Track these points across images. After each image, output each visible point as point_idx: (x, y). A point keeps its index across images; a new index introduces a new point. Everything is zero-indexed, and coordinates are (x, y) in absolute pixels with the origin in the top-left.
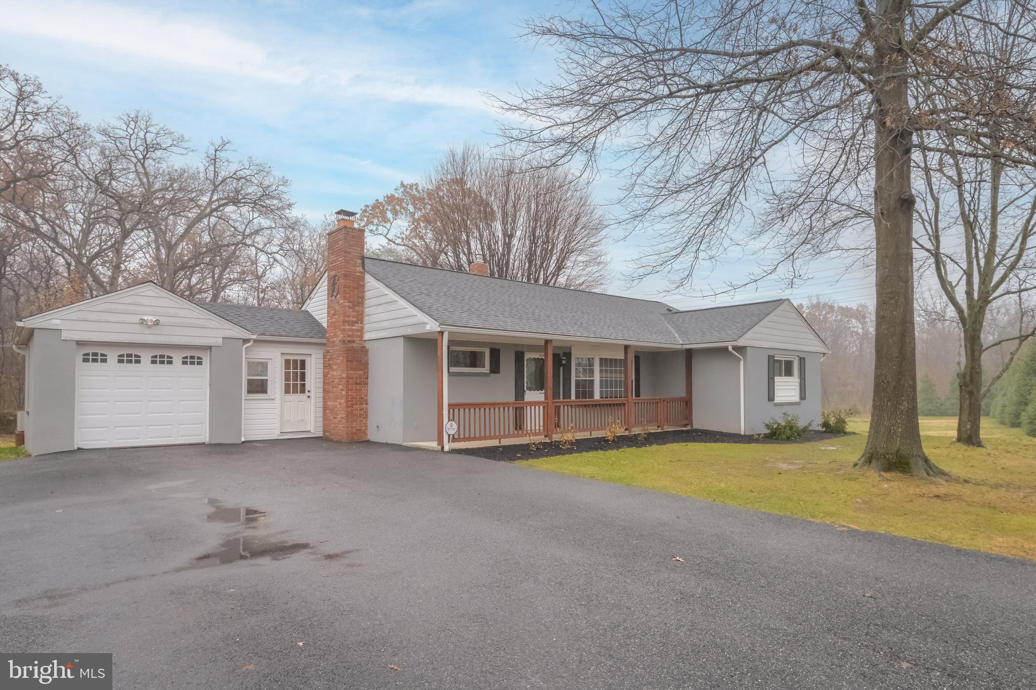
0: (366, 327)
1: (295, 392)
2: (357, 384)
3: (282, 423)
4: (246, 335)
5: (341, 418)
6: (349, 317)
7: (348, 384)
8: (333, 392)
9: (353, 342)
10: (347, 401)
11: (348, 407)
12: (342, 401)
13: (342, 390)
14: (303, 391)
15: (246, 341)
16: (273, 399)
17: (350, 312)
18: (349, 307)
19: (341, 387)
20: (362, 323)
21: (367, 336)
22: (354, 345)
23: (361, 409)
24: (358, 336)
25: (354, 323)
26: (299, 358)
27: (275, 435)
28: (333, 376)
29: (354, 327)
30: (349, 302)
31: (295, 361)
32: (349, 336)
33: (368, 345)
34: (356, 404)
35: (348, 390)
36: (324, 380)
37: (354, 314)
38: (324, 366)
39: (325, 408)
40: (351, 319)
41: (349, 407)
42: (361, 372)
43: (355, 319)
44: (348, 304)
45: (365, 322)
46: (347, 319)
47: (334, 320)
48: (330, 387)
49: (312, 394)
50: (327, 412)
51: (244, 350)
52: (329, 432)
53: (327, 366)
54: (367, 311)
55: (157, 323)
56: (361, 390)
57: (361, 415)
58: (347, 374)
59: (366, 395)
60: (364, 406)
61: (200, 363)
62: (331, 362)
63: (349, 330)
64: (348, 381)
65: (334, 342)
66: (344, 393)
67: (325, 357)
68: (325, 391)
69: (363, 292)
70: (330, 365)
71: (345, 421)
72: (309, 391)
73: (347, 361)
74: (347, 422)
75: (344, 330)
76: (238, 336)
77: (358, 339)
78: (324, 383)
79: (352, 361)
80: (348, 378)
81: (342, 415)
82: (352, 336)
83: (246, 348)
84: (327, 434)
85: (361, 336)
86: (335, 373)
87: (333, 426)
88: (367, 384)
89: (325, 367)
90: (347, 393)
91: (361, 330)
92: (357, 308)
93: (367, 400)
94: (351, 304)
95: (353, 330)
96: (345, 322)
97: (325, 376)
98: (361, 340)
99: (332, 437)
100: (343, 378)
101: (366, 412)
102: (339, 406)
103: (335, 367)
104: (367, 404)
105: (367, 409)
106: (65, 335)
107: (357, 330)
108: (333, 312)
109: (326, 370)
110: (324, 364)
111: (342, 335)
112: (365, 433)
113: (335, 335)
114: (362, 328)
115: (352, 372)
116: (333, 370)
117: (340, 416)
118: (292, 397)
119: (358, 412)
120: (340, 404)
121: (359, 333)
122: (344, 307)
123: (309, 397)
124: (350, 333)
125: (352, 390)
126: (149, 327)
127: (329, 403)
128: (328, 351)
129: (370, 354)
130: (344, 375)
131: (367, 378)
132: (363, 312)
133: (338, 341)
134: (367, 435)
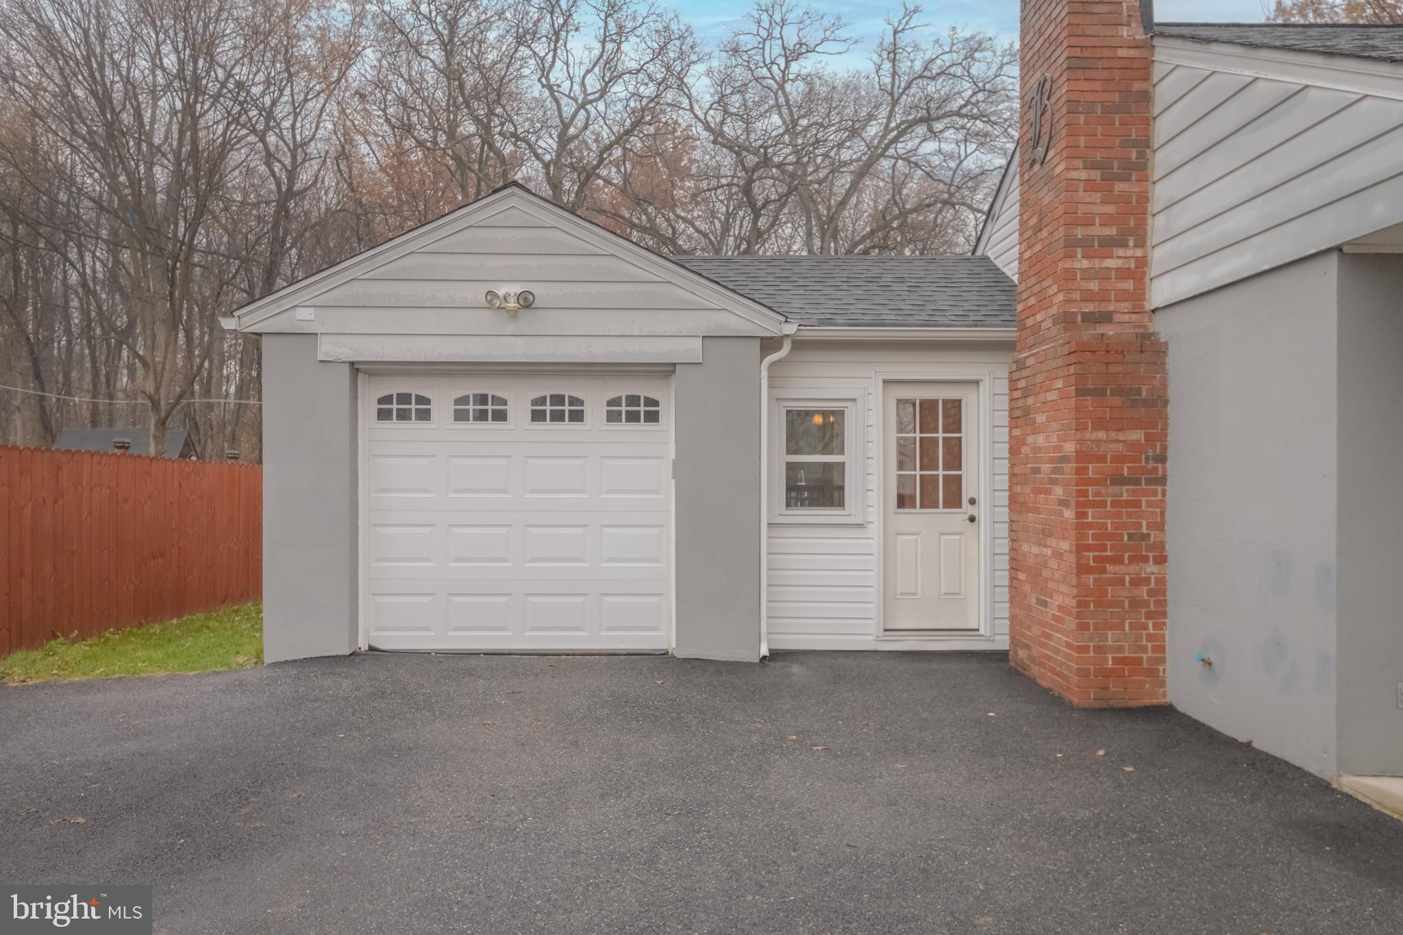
0: (1159, 257)
1: (929, 501)
2: (1119, 480)
3: (888, 599)
4: (770, 325)
5: (1060, 608)
6: (1089, 223)
7: (1082, 479)
8: (1036, 510)
9: (1107, 318)
10: (1080, 549)
11: (1082, 569)
12: (1065, 545)
13: (1063, 503)
14: (954, 500)
15: (769, 344)
16: (860, 526)
17: (1094, 204)
18: (1090, 186)
19: (1059, 491)
20: (1141, 243)
21: (1160, 292)
22: (1109, 330)
23: (1137, 582)
24: (1123, 296)
25: (1108, 245)
26: (941, 394)
27: (867, 638)
28: (1037, 449)
29: (1110, 263)
30: (1093, 166)
31: (928, 407)
32: (1088, 297)
33: (1163, 327)
34: (1117, 560)
35: (1082, 506)
36: (1012, 466)
37: (1110, 209)
38: (1012, 418)
39: (1016, 563)
40: (1098, 230)
41: (1090, 570)
42: (1137, 435)
43: (1112, 231)
44: (1083, 175)
45: (1153, 238)
46: (1080, 232)
47: (1038, 248)
48: (1028, 490)
49: (982, 511)
50: (1022, 576)
51: (764, 374)
52: (1028, 647)
53: (1020, 417)
54: (1162, 192)
55: (526, 302)
56: (1137, 504)
57: (1135, 604)
58: (1080, 441)
59: (1160, 526)
60: (1151, 568)
61: (653, 417)
62: (1030, 401)
63: (1088, 275)
64: (1080, 471)
65: (1037, 327)
66: (1069, 514)
67: (1013, 383)
68: (1015, 503)
69: (1147, 122)
70: (1027, 411)
71: (1071, 623)
72: (972, 502)
73: (1080, 393)
74: (1083, 627)
75: (1070, 275)
76: (744, 328)
77: (1126, 306)
78: (1012, 475)
79: (1099, 393)
80: (1083, 457)
81: (1063, 597)
82: (1103, 296)
83: (772, 365)
84: (1022, 653)
85: (1139, 294)
86: (1040, 440)
87: (1036, 630)
88: (1162, 481)
89: (1014, 420)
90: (1081, 515)
91: (1138, 273)
92: (1120, 187)
93: (1160, 546)
94: (1096, 175)
95: (1103, 275)
96: (1071, 244)
97: (1014, 451)
98: (1137, 310)
99: (1035, 671)
100: (1065, 459)
101: (1159, 592)
102: (1053, 564)
103: (1041, 418)
104: (1161, 560)
105: (1162, 581)
106: (327, 348)
107: (1123, 274)
108: (1034, 221)
109: (1017, 432)
110: (1011, 409)
111: (1060, 297)
112: (1154, 674)
113: (1043, 301)
114: (1142, 262)
115: (1101, 435)
116: (1036, 431)
117: (1058, 600)
118: (915, 519)
119: (1123, 593)
120: (1058, 555)
121: (1129, 285)
122: (1071, 186)
123: (972, 519)
124: (1094, 286)
125: (1103, 504)
126: (514, 315)
127: (1025, 547)
128: (1020, 365)
129: (1174, 360)
130: (1070, 448)
131: (1162, 459)
132: (1144, 199)
133: (1048, 323)
134: (1163, 684)
